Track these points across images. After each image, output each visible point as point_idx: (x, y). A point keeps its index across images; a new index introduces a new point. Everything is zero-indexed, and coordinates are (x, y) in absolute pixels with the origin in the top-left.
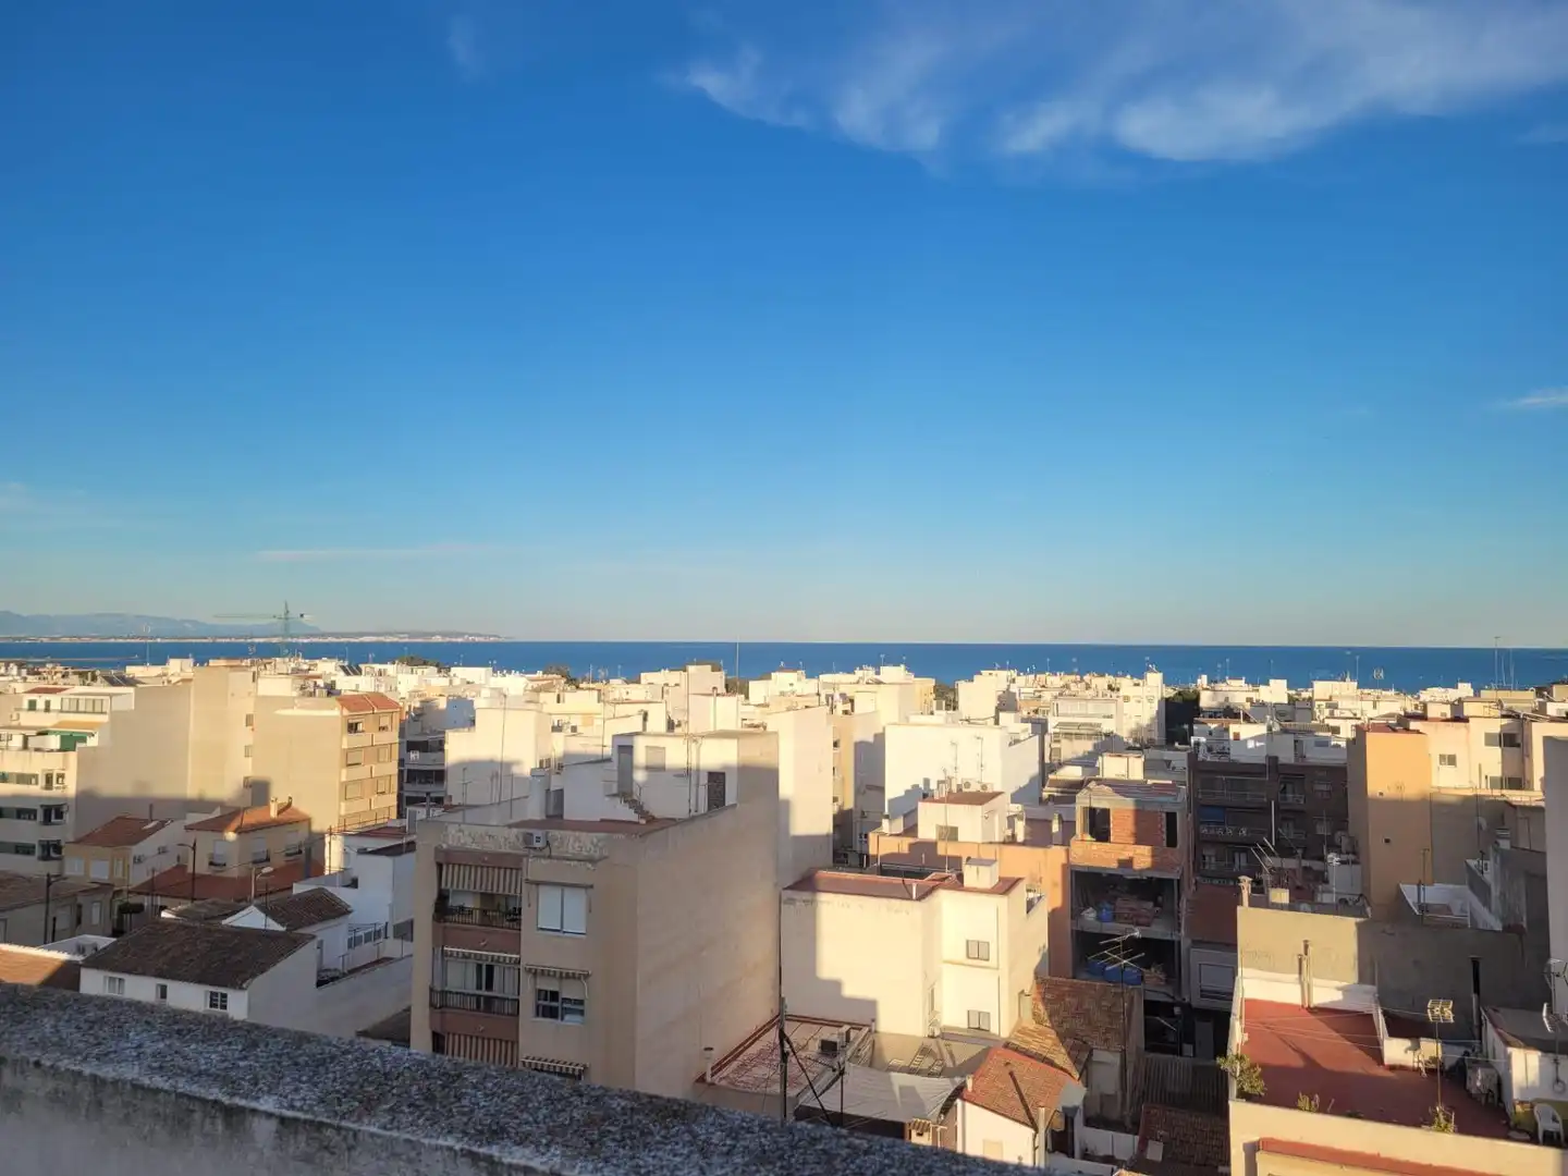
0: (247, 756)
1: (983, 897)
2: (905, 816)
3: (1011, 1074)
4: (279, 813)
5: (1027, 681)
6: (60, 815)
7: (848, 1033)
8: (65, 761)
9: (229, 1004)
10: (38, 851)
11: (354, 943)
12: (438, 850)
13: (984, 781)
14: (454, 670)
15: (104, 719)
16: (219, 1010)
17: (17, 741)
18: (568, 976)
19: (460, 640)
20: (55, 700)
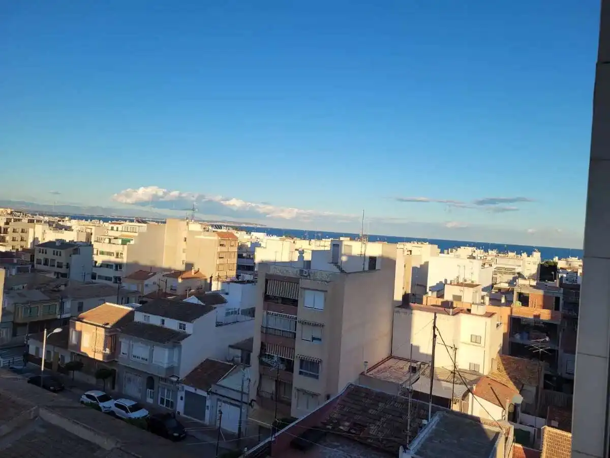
0: (184, 252)
1: (480, 318)
2: (438, 291)
3: (491, 388)
4: (195, 273)
5: (480, 252)
6: (121, 268)
7: (420, 364)
8: (123, 248)
9: (186, 329)
10: (113, 279)
11: (228, 314)
12: (267, 275)
13: (473, 280)
14: (252, 233)
15: (136, 234)
16: (182, 330)
17: (107, 241)
18: (315, 325)
19: (251, 226)
20: (120, 227)
